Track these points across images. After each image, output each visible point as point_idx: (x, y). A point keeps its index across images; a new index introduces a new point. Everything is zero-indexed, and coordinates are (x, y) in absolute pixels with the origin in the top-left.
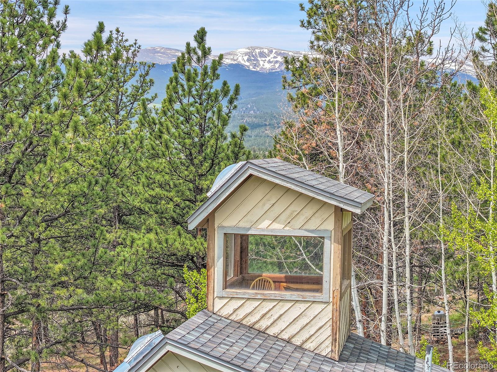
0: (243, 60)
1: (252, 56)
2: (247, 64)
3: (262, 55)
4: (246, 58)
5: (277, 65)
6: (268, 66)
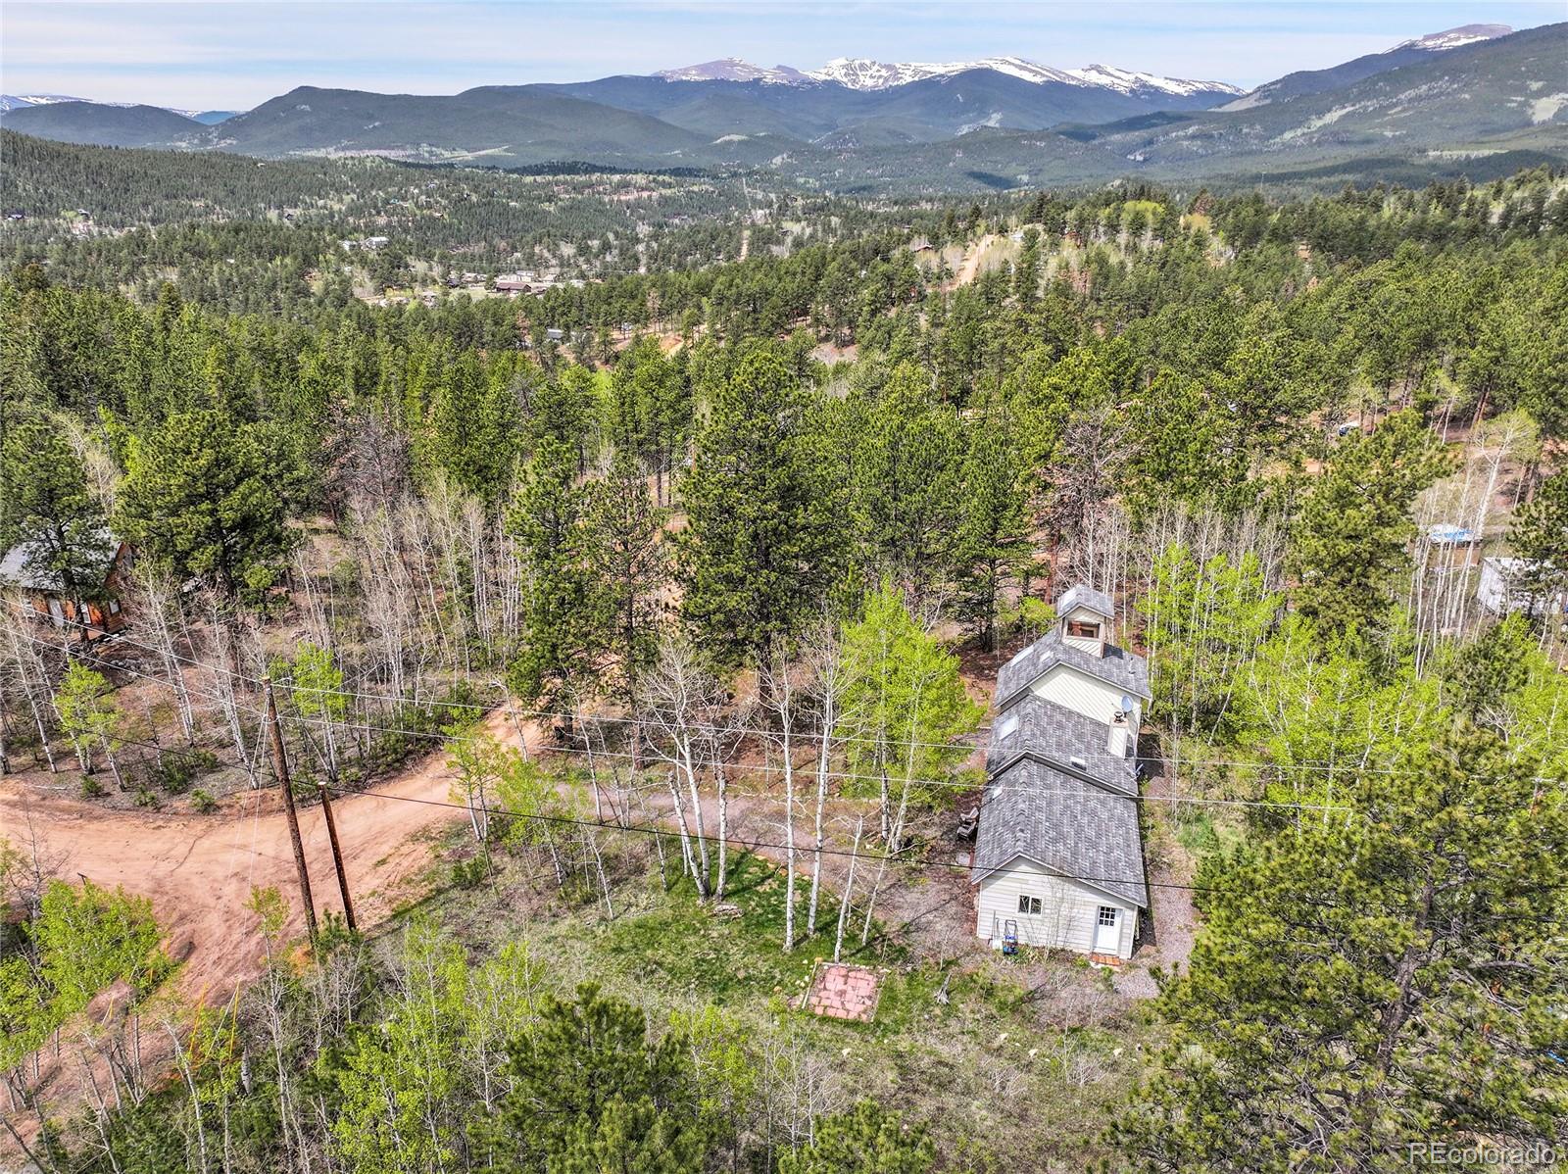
0: (839, 75)
1: (850, 70)
2: (845, 80)
3: (862, 67)
4: (843, 71)
5: (881, 81)
6: (869, 83)
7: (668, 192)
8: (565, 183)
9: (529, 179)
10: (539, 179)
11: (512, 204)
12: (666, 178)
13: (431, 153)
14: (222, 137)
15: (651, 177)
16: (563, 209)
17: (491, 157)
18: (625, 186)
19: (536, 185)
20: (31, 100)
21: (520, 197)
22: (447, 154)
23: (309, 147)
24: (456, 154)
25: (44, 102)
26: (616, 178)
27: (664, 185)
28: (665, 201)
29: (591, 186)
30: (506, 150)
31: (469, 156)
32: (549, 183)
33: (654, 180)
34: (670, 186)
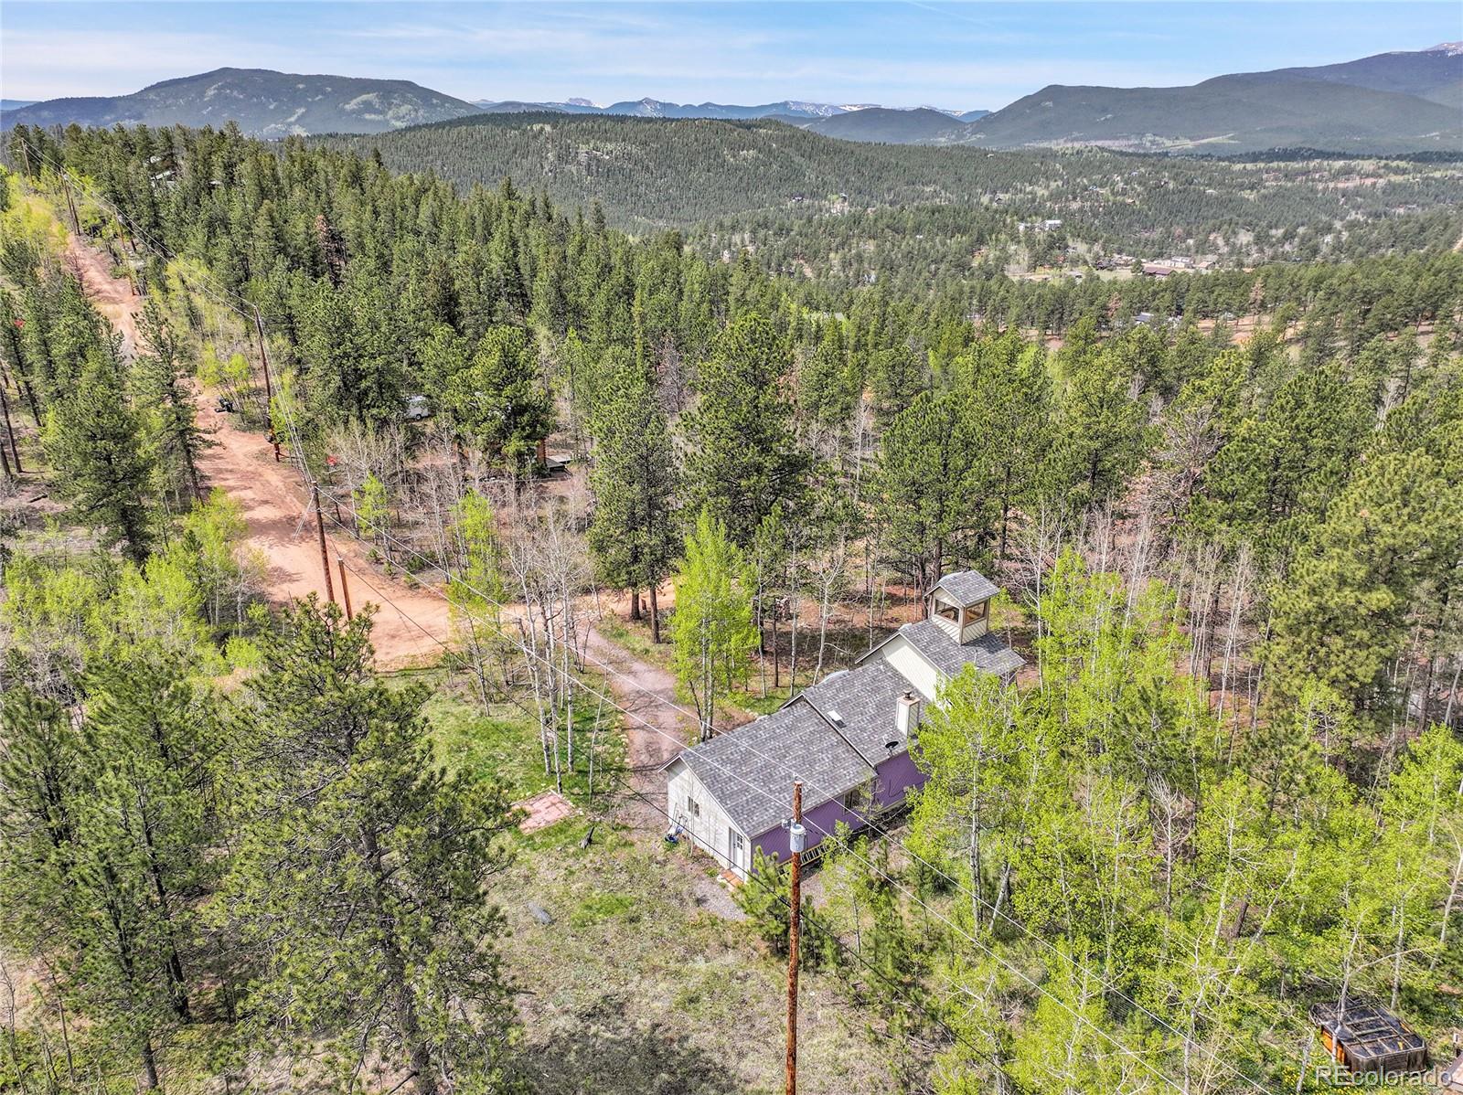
7: (1398, 179)
8: (1279, 170)
9: (1239, 167)
10: (1249, 166)
11: (1209, 191)
12: (1403, 164)
13: (1153, 143)
14: (974, 133)
15: (1383, 162)
16: (1265, 197)
17: (1212, 145)
18: (1347, 172)
19: (1245, 173)
20: (847, 108)
21: (1221, 184)
22: (1168, 143)
23: (1043, 139)
24: (1178, 142)
25: (855, 109)
26: (1340, 164)
27: (1397, 171)
28: (1392, 189)
29: (1307, 173)
30: (1232, 138)
31: (1189, 144)
32: (1260, 170)
33: (1386, 166)
34: (1404, 171)
